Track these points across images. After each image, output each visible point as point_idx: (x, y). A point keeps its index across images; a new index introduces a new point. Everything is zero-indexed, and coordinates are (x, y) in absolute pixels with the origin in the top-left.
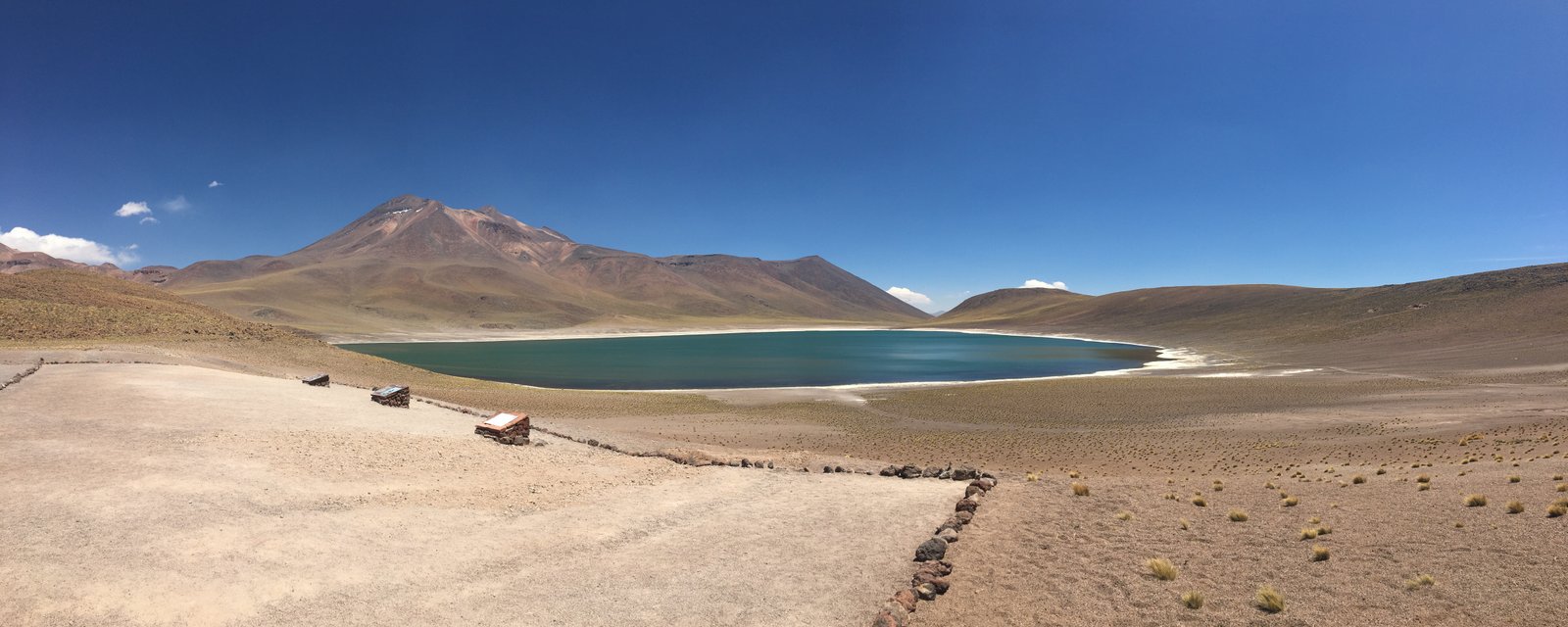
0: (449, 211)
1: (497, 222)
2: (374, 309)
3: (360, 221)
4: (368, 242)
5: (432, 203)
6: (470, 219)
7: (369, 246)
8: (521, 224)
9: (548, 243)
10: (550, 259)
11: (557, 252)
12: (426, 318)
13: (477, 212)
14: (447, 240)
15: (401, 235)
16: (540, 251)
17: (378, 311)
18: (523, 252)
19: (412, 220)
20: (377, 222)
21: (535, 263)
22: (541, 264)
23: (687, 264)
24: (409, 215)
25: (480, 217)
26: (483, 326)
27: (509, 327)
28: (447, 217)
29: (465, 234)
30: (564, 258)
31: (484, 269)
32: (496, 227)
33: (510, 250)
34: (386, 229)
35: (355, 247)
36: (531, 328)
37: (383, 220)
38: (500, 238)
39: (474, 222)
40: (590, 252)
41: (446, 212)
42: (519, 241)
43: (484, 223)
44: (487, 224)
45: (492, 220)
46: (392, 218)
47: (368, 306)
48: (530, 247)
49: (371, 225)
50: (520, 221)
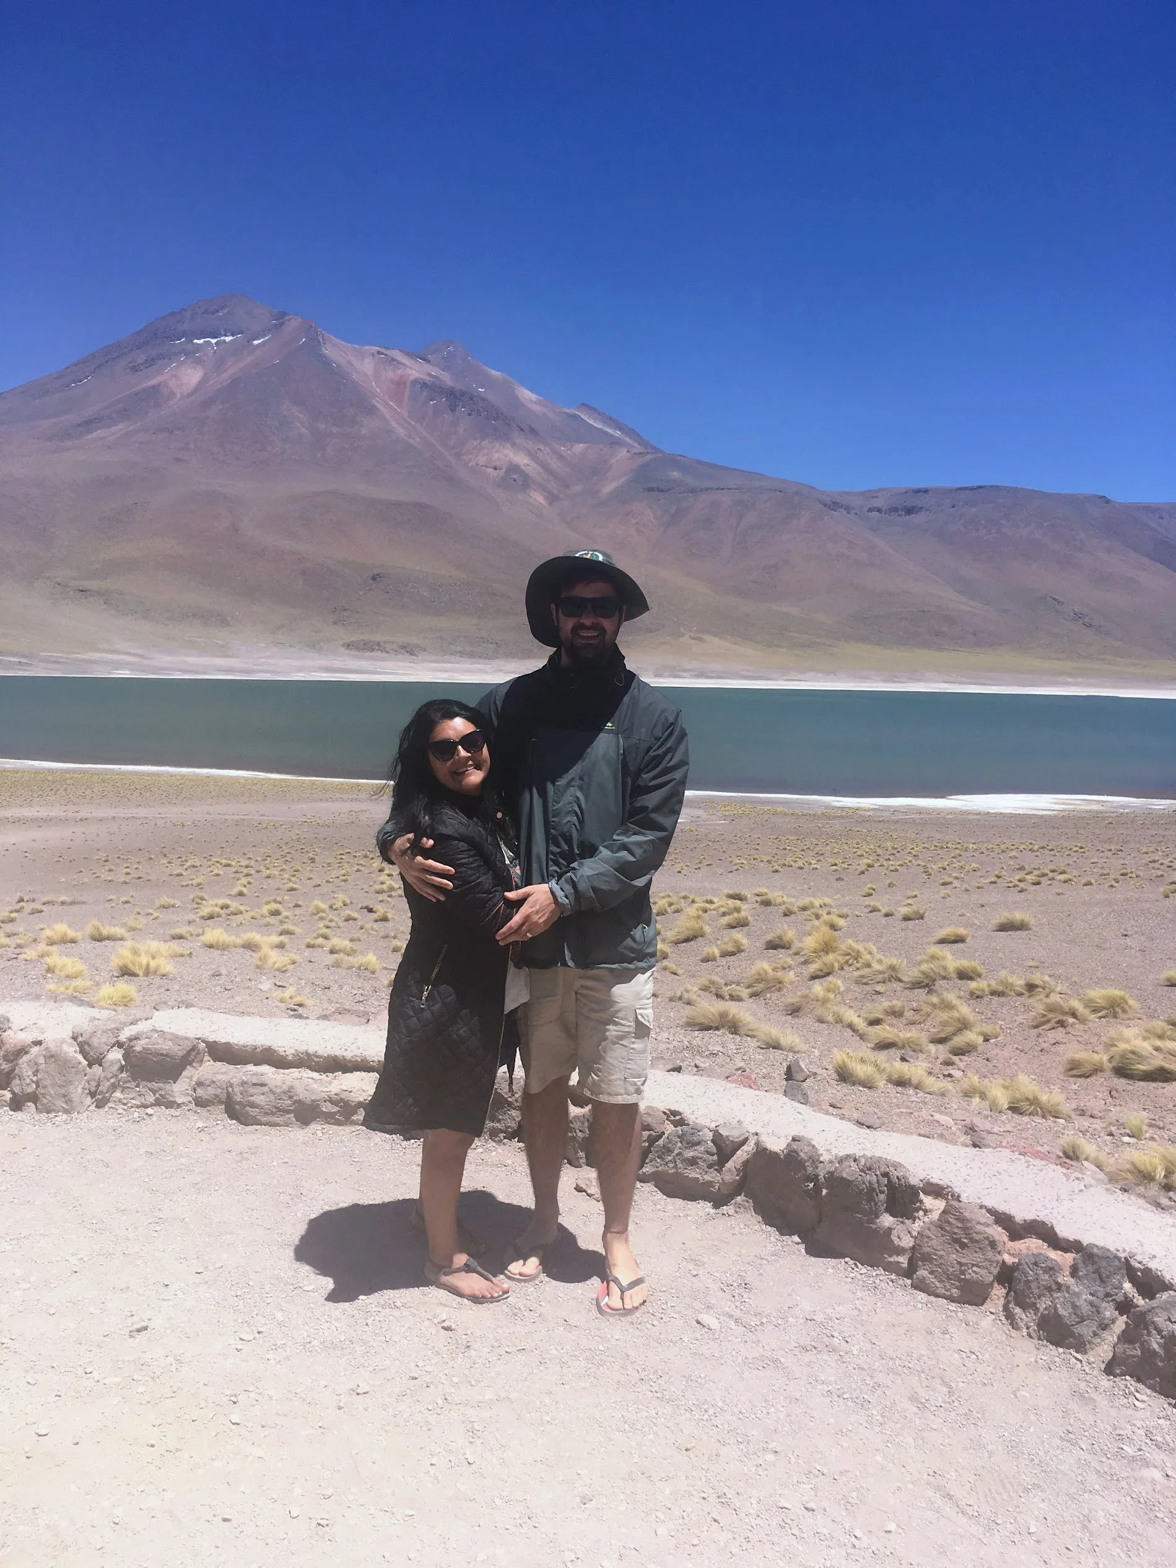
0: (335, 350)
1: (459, 386)
2: (98, 593)
3: (109, 355)
4: (124, 414)
5: (293, 323)
6: (389, 374)
7: (121, 427)
8: (526, 395)
9: (579, 447)
10: (578, 488)
11: (598, 470)
12: (223, 621)
13: (410, 355)
14: (322, 426)
15: (208, 403)
16: (555, 464)
17: (107, 598)
18: (514, 468)
19: (241, 365)
20: (150, 362)
21: (538, 498)
22: (552, 498)
23: (909, 511)
24: (236, 351)
25: (415, 370)
26: (348, 646)
27: (409, 650)
28: (326, 362)
29: (371, 411)
30: (608, 488)
31: (397, 504)
32: (454, 398)
33: (482, 460)
34: (172, 384)
35: (89, 424)
36: (462, 654)
37: (168, 357)
38: (461, 429)
39: (400, 383)
40: (676, 474)
41: (328, 351)
42: (505, 438)
43: (424, 385)
44: (431, 388)
45: (447, 379)
46: (191, 353)
47: (86, 584)
48: (532, 456)
49: (135, 369)
50: (527, 388)
